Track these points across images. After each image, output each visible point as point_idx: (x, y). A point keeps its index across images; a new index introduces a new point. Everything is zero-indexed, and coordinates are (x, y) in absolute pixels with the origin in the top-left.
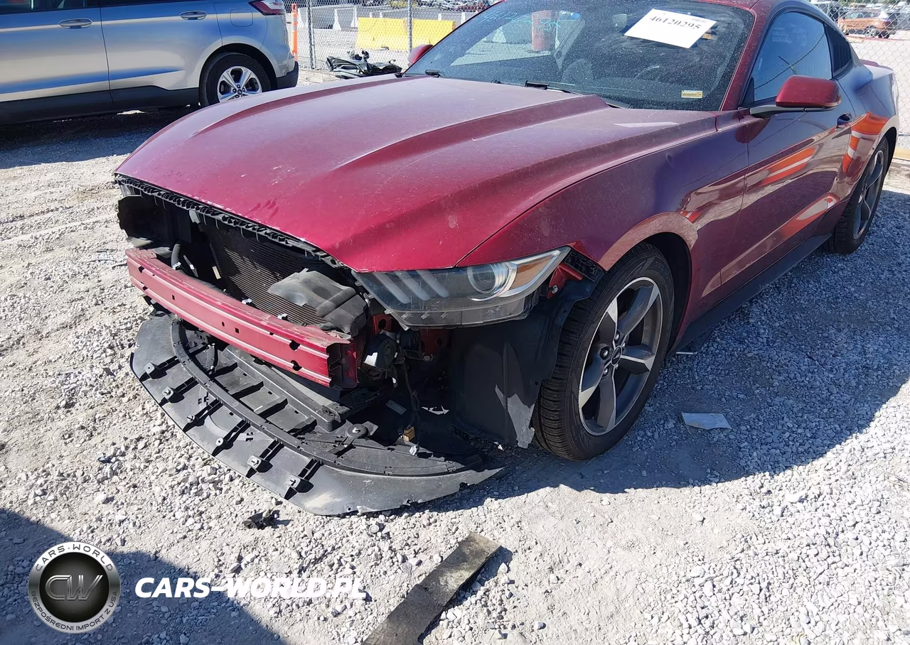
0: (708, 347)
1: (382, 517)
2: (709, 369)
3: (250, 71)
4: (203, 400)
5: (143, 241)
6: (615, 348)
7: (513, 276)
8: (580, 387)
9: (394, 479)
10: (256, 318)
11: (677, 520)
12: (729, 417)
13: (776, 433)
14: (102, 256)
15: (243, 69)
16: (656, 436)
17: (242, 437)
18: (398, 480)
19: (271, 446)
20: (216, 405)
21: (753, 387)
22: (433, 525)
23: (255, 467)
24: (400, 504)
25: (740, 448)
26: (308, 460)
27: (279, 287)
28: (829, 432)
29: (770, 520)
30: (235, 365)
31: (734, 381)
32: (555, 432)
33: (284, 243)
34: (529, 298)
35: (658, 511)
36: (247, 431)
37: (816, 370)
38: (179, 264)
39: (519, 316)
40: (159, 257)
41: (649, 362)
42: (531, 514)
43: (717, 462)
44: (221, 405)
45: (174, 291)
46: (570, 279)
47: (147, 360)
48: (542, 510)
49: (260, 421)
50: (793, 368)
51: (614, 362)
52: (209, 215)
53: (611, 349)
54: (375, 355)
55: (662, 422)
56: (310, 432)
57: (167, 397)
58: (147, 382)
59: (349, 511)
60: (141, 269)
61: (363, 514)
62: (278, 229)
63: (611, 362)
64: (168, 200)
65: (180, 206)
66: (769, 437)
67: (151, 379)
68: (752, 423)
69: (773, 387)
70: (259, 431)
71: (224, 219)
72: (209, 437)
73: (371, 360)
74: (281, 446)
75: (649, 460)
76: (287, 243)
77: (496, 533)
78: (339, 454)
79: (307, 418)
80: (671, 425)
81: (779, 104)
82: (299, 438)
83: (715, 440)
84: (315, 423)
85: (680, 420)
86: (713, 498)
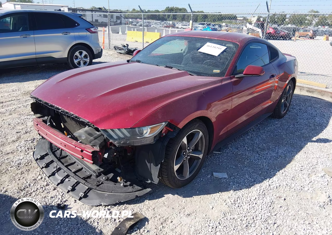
0: (226, 150)
1: (109, 207)
2: (225, 158)
3: (85, 52)
4: (55, 167)
5: (39, 115)
6: (188, 152)
7: (149, 130)
8: (174, 165)
9: (115, 194)
10: (71, 142)
11: (205, 208)
12: (228, 174)
13: (242, 179)
14: (28, 117)
15: (83, 51)
16: (204, 180)
17: (67, 180)
18: (116, 194)
19: (76, 183)
20: (60, 169)
21: (238, 164)
22: (126, 209)
23: (70, 190)
24: (116, 202)
25: (230, 184)
26: (87, 188)
27: (77, 133)
28: (260, 179)
29: (234, 208)
30: (67, 156)
31: (232, 162)
32: (166, 179)
33: (79, 120)
34: (155, 137)
35: (199, 205)
36: (69, 178)
37: (260, 159)
38: (49, 123)
39: (152, 142)
40: (44, 121)
41: (201, 156)
42: (158, 206)
43: (221, 189)
44: (61, 169)
45: (47, 132)
46: (169, 131)
47: (38, 154)
48: (162, 204)
49: (73, 175)
50: (252, 158)
51: (188, 156)
52: (57, 110)
53: (186, 152)
54: (107, 154)
55: (207, 175)
56: (89, 178)
57: (44, 166)
58: (38, 161)
59: (99, 205)
60: (37, 125)
61: (104, 206)
62: (77, 115)
63: (186, 156)
64: (45, 105)
65: (49, 107)
66: (240, 181)
67: (39, 160)
68: (235, 176)
69: (245, 164)
70: (72, 178)
71: (62, 111)
72: (57, 180)
73: (106, 156)
74: (79, 183)
75: (200, 188)
76: (80, 120)
77: (146, 212)
78: (98, 186)
79: (89, 174)
80: (209, 176)
81: (244, 74)
82: (85, 181)
83: (222, 181)
84: (91, 175)
85: (212, 175)
86: (217, 201)
